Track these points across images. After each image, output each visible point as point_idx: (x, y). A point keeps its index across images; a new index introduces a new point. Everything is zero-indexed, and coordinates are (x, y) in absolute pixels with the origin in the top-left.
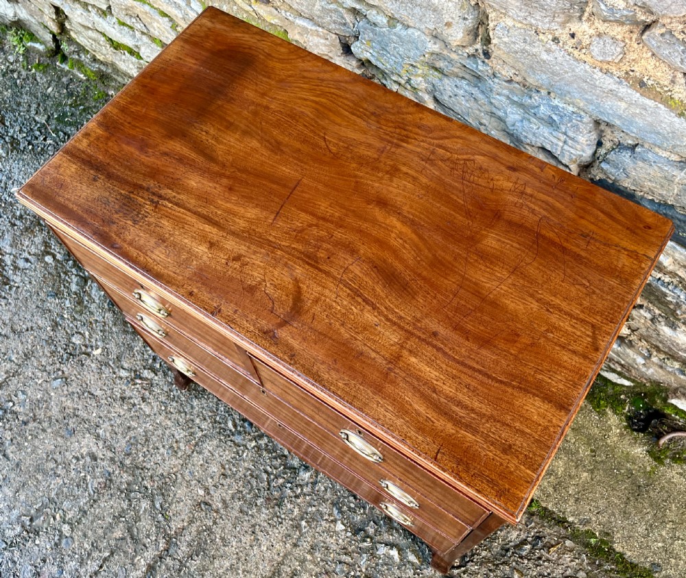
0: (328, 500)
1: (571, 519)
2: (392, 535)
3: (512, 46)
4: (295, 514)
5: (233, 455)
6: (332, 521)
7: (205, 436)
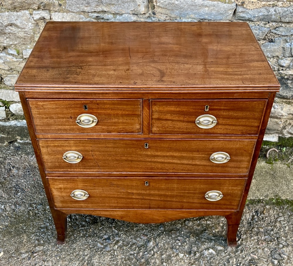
0: (168, 248)
1: (261, 198)
2: (205, 245)
3: (165, 3)
4: (158, 263)
5: (110, 257)
6: (176, 256)
7: (90, 257)
